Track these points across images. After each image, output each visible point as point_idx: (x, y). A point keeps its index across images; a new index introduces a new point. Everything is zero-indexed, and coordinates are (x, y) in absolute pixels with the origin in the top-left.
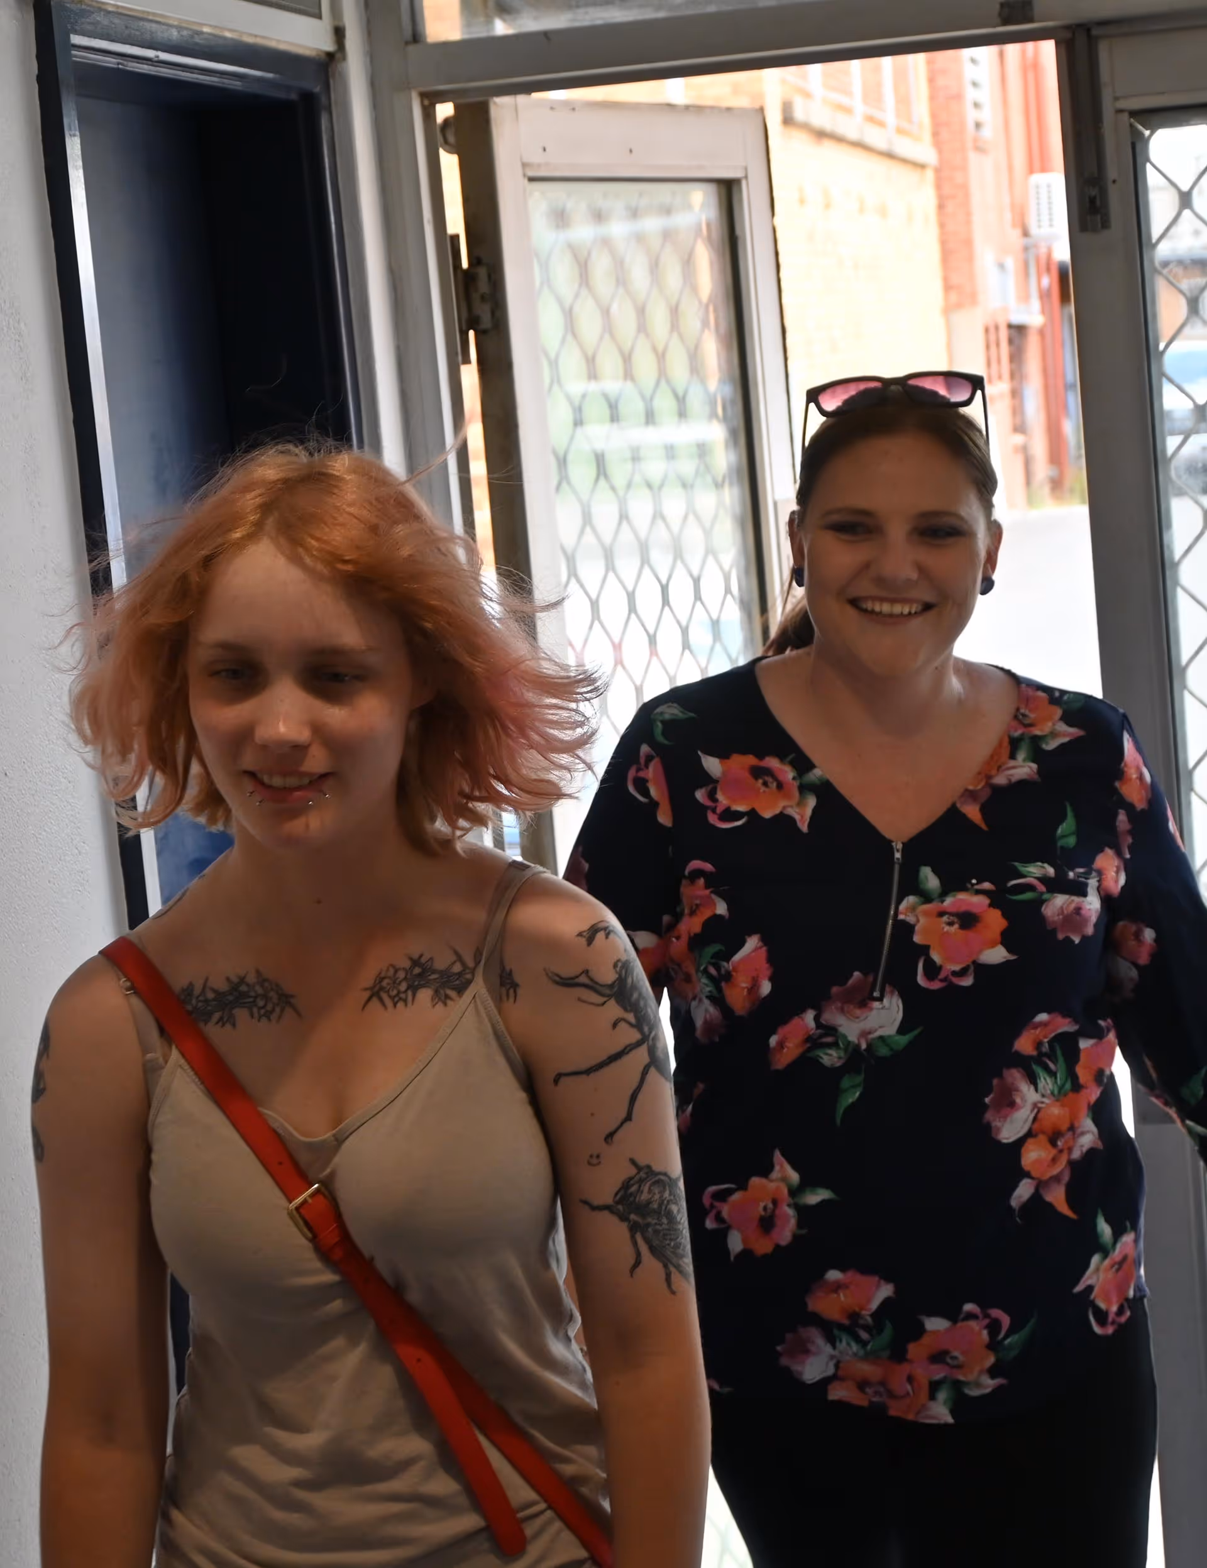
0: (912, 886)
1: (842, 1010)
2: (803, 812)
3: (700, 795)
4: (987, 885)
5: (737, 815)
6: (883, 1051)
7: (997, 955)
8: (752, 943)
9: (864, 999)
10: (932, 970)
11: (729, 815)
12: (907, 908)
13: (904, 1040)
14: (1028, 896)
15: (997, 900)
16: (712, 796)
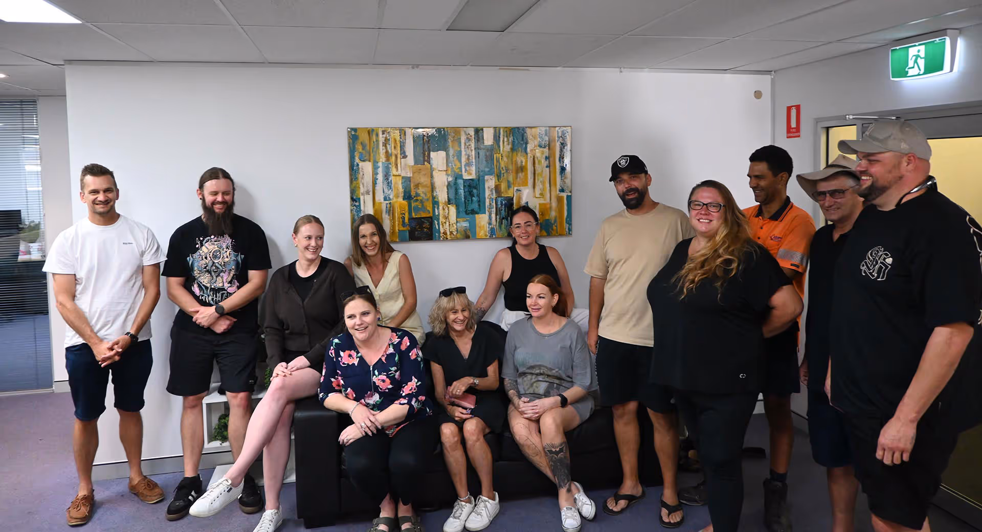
0: (374, 374)
1: (368, 399)
2: (356, 362)
3: (339, 359)
4: (385, 374)
5: (345, 364)
6: (378, 403)
7: (390, 386)
8: (349, 389)
9: (372, 396)
10: (381, 389)
11: (344, 364)
12: (374, 379)
13: (380, 400)
14: (392, 375)
15: (388, 376)
16: (341, 359)
